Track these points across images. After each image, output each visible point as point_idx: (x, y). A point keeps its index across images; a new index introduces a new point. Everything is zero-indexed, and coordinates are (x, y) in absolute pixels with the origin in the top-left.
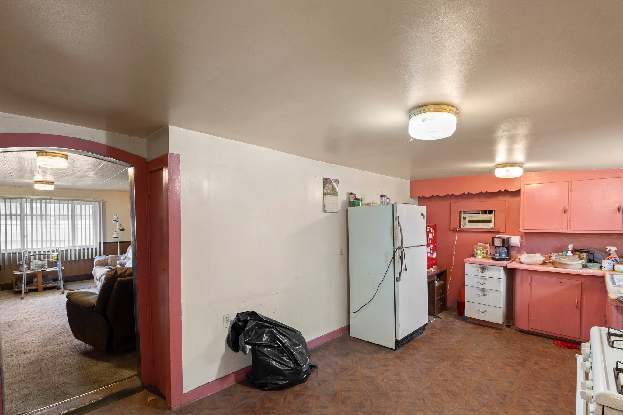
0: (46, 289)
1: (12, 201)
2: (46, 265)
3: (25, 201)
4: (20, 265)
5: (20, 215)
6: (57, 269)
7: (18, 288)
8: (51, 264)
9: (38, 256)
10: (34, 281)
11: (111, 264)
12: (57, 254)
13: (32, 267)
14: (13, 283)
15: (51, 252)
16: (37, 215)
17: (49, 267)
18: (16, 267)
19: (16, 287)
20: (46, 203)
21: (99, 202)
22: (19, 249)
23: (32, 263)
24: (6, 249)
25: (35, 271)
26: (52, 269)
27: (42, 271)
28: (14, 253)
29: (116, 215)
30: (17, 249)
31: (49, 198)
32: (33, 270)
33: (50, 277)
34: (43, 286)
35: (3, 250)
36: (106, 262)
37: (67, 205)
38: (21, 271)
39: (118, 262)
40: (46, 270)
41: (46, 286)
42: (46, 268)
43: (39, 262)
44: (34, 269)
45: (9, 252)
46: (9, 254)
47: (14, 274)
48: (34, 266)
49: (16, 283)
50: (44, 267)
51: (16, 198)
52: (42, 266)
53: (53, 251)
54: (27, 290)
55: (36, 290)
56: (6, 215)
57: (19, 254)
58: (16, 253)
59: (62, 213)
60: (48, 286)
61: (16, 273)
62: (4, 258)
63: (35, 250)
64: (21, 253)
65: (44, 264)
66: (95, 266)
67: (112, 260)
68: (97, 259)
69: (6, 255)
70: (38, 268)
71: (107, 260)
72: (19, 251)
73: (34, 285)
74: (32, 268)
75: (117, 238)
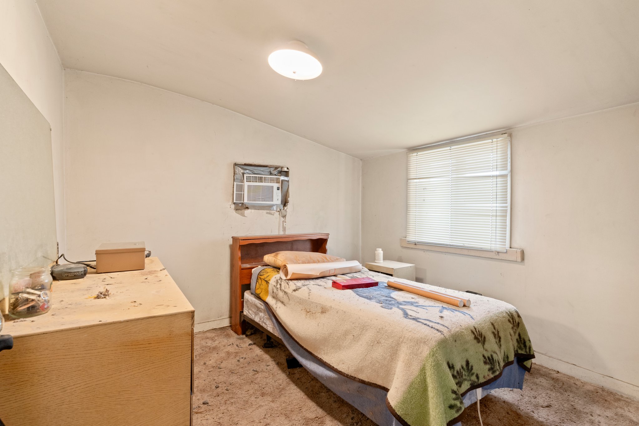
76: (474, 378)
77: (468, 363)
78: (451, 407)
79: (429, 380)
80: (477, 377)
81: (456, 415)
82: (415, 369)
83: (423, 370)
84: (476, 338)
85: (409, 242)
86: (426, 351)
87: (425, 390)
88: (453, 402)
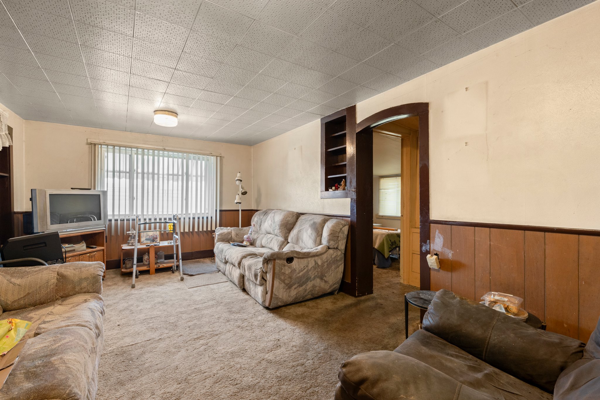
0: (159, 271)
1: (121, 151)
2: (158, 237)
3: (136, 152)
4: (129, 236)
5: (129, 172)
6: (172, 244)
7: (126, 269)
8: (166, 236)
9: (148, 224)
10: (144, 259)
11: (236, 239)
12: (174, 223)
13: (143, 239)
14: (120, 260)
15: (168, 219)
16: (148, 173)
17: (162, 240)
18: (123, 238)
19: (124, 266)
20: (159, 156)
21: (217, 156)
22: (128, 215)
23: (142, 234)
24: (113, 215)
25: (147, 246)
26: (165, 243)
27: (155, 245)
28: (122, 220)
29: (240, 172)
30: (125, 215)
31: (161, 148)
32: (144, 244)
33: (162, 253)
34: (156, 266)
35: (110, 215)
36: (230, 236)
37: (181, 159)
38: (130, 244)
39: (245, 237)
40: (158, 244)
41: (159, 266)
42: (158, 241)
43: (151, 234)
44: (145, 242)
45: (116, 218)
46: (116, 220)
47: (123, 248)
48: (145, 238)
49: (124, 260)
50: (156, 240)
51: (126, 147)
52: (154, 240)
53: (170, 219)
54: (138, 272)
55: (147, 272)
56: (114, 172)
57: (128, 221)
58: (124, 220)
59: (176, 172)
60: (161, 266)
61: (125, 247)
62: (110, 226)
63: (145, 217)
64: (130, 220)
65: (156, 236)
66: (218, 241)
67: (237, 235)
68: (220, 231)
69: (113, 222)
70: (149, 242)
71: (230, 233)
72: (128, 218)
73: (144, 265)
74: (142, 241)
75: (240, 203)
76: (396, 245)
77: (395, 241)
78: (390, 248)
79: (385, 242)
80: (397, 245)
81: (391, 249)
82: (382, 240)
83: (383, 240)
84: (397, 236)
85: (380, 216)
86: (384, 236)
87: (384, 244)
88: (390, 247)
